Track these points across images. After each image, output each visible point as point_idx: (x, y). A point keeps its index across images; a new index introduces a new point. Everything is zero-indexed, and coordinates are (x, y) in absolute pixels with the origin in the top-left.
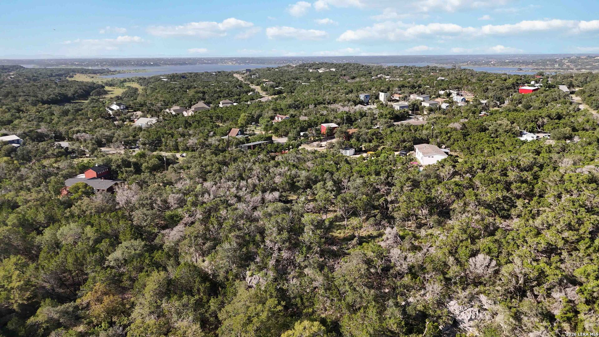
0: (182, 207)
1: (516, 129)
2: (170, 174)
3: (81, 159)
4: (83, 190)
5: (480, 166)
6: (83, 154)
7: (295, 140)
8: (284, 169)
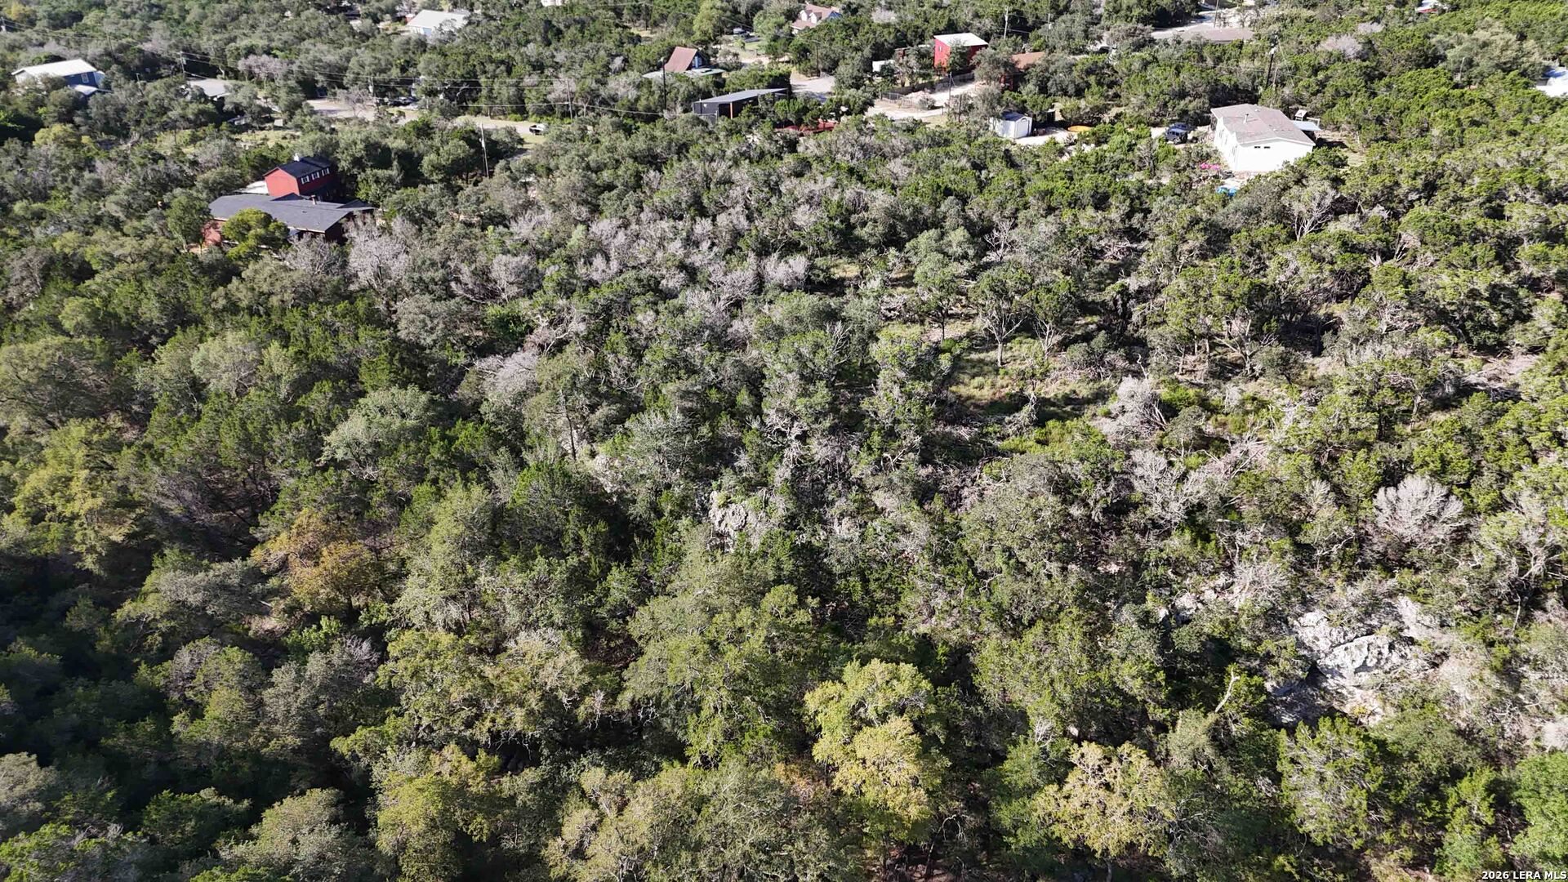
0: (530, 293)
1: (1532, 59)
2: (498, 190)
3: (260, 135)
4: (261, 231)
5: (1419, 183)
6: (264, 118)
7: (858, 88)
8: (820, 183)
